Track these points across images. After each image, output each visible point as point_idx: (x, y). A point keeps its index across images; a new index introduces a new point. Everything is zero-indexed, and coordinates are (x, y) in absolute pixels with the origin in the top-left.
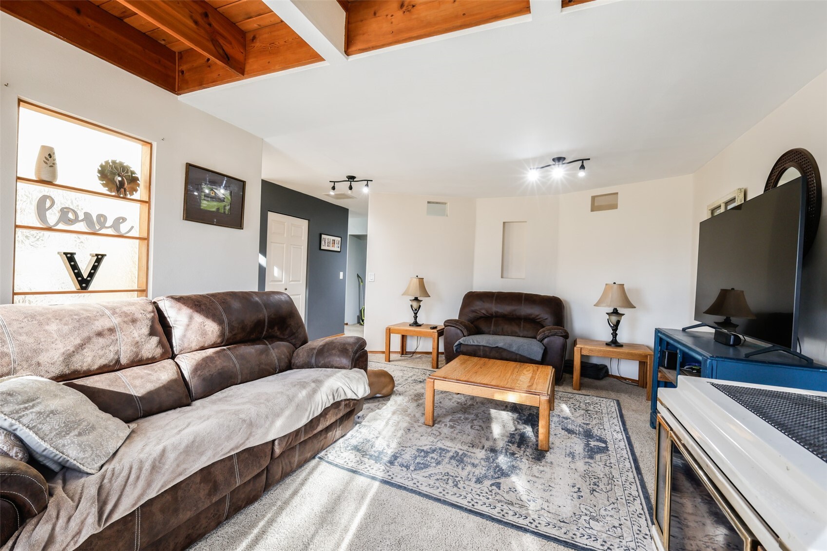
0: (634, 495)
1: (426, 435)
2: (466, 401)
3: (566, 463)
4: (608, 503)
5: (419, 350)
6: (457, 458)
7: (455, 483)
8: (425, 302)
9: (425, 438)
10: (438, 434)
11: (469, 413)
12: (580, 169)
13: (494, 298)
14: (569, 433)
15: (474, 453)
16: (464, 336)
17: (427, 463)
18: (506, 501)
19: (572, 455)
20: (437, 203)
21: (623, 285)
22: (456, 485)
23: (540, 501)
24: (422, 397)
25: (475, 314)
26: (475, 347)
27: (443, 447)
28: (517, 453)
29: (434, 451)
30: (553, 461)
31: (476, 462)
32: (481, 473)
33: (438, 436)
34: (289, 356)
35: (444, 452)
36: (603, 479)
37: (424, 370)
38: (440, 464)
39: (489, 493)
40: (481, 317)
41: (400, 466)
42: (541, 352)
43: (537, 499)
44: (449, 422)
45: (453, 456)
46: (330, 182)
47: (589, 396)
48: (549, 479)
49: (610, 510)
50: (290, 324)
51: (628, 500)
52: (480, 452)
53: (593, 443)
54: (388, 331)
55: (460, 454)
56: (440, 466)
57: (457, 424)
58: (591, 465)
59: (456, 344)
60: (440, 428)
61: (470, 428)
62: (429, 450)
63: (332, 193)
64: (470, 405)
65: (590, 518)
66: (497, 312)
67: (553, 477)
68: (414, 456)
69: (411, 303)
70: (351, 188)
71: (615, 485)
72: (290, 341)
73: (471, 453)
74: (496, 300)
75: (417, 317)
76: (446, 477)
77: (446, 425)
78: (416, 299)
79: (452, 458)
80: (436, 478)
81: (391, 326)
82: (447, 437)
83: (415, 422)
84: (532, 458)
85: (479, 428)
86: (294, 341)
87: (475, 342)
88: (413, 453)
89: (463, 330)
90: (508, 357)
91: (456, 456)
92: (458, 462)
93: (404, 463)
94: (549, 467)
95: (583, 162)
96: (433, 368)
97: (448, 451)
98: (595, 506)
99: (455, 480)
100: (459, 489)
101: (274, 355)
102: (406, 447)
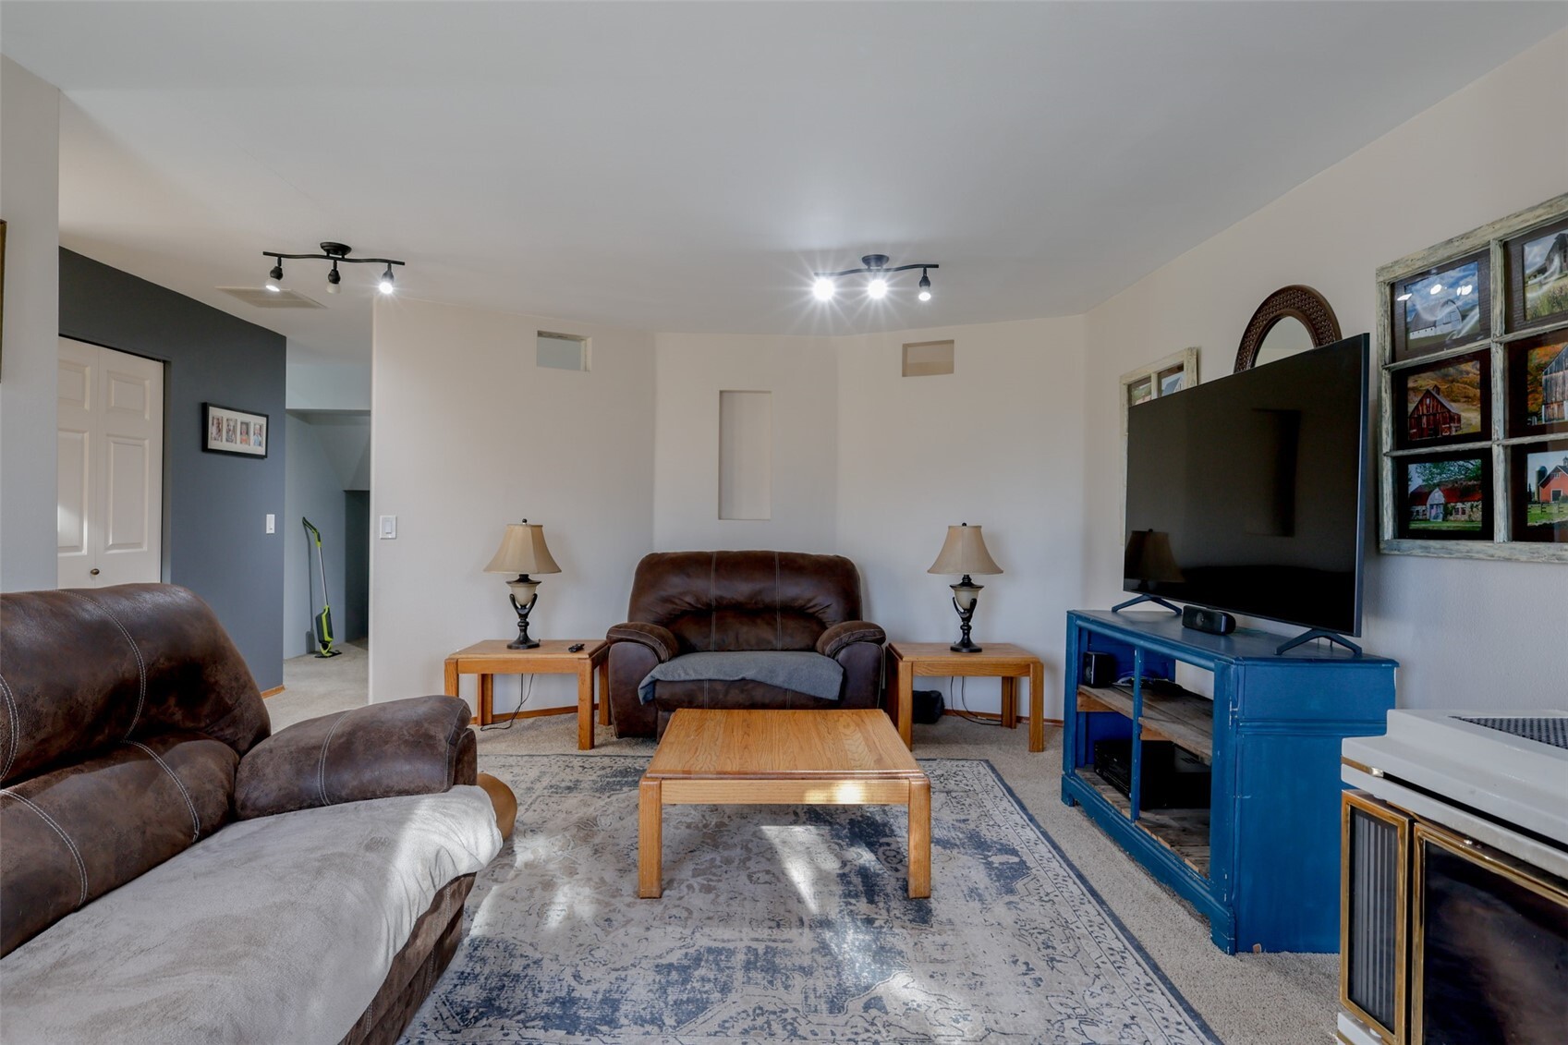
0: (1118, 950)
1: (656, 923)
2: (703, 816)
3: (975, 914)
4: (1088, 980)
5: (526, 708)
6: (759, 964)
7: (789, 1027)
8: (547, 585)
9: (661, 932)
10: (685, 914)
11: (727, 847)
12: (921, 286)
13: (713, 566)
14: (945, 848)
15: (790, 941)
16: (661, 662)
17: (699, 996)
18: (914, 1036)
19: (974, 893)
20: (560, 337)
21: (980, 527)
22: (794, 1033)
23: (974, 1014)
24: (595, 828)
25: (671, 606)
26: (690, 686)
27: (714, 945)
28: (875, 916)
29: (697, 961)
30: (951, 916)
31: (806, 961)
32: (829, 987)
33: (687, 919)
34: (226, 783)
35: (723, 957)
36: (1053, 931)
37: (566, 758)
38: (730, 991)
39: (873, 1029)
40: (684, 613)
41: (636, 1023)
42: (839, 679)
43: (968, 1012)
44: (694, 876)
45: (748, 962)
46: (265, 254)
47: (935, 760)
48: (965, 960)
49: (1100, 992)
50: (216, 682)
51: (1115, 962)
52: (801, 934)
53: (997, 860)
54: (452, 668)
55: (761, 952)
56: (732, 997)
57: (714, 878)
58: (1018, 906)
59: (644, 683)
60: (681, 898)
61: (748, 882)
62: (686, 963)
63: (273, 288)
64: (717, 825)
65: (1080, 1022)
66: (721, 597)
67: (968, 952)
68: (657, 986)
69: (509, 590)
70: (335, 278)
71: (1079, 938)
72: (220, 733)
73: (783, 942)
74: (716, 570)
75: (527, 624)
76: (760, 1021)
77: (690, 887)
78: (524, 579)
79: (748, 966)
80: (740, 1030)
81: (460, 653)
82: (709, 918)
83: (614, 897)
84: (911, 921)
85: (767, 878)
86: (228, 732)
87: (691, 672)
88: (650, 980)
89: (656, 646)
90: (767, 701)
91: (756, 961)
92: (767, 972)
93: (643, 1013)
94: (950, 933)
95: (925, 272)
96: (582, 747)
97: (731, 953)
98: (1073, 993)
99: (785, 1020)
100: (805, 1039)
101: (180, 786)
102: (625, 969)
